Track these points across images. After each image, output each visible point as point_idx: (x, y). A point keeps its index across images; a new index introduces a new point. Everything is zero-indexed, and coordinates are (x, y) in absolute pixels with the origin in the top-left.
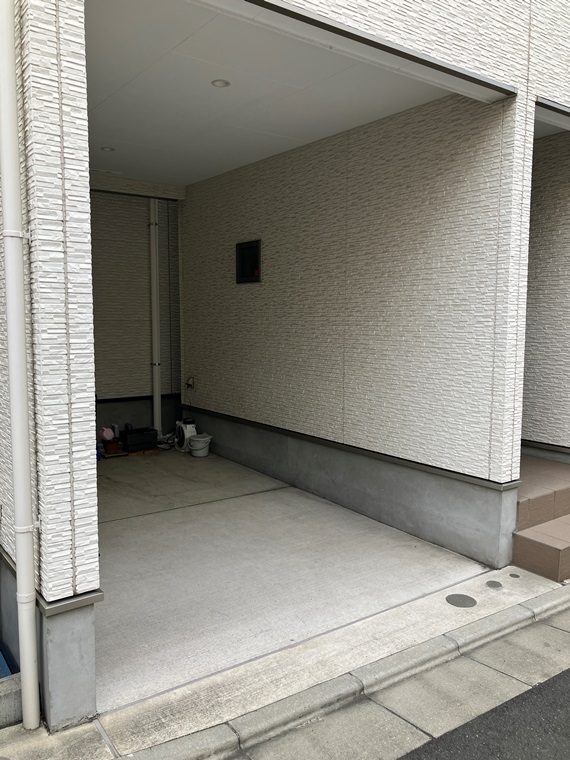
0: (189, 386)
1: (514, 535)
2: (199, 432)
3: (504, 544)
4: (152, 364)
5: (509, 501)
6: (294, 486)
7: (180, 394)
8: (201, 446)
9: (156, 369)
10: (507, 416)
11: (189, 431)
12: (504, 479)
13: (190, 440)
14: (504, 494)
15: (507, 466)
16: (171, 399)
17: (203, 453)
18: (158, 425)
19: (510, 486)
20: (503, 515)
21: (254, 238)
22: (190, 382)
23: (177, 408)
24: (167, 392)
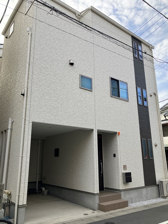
0: (44, 179)
1: (99, 204)
2: (46, 189)
3: (97, 206)
4: (37, 174)
5: (97, 197)
6: (64, 199)
7: (42, 181)
8: (46, 192)
9: (38, 175)
10: (96, 181)
11: (43, 189)
12: (96, 193)
13: (44, 191)
14: (96, 196)
15: (97, 190)
16: (40, 182)
17: (46, 194)
18: (37, 188)
19: (97, 194)
20: (96, 200)
21: (58, 148)
22: (44, 178)
23: (41, 184)
24: (39, 181)
